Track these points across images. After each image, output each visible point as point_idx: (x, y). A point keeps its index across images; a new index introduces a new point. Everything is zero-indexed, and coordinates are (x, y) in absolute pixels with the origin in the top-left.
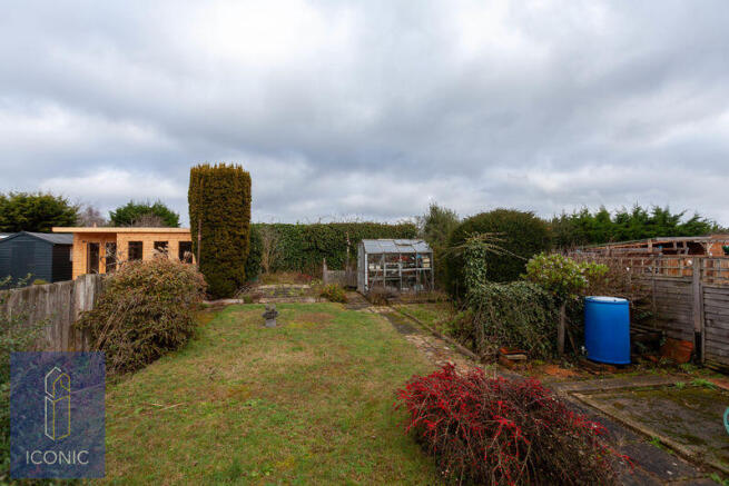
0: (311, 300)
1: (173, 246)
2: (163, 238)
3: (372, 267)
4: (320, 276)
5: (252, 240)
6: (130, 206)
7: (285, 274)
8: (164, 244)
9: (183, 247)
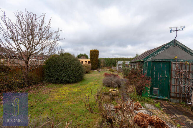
0: (108, 71)
1: (88, 62)
2: (86, 61)
3: (119, 66)
4: (111, 68)
5: (99, 61)
6: (80, 55)
7: (106, 67)
8: (86, 62)
9: (89, 62)
